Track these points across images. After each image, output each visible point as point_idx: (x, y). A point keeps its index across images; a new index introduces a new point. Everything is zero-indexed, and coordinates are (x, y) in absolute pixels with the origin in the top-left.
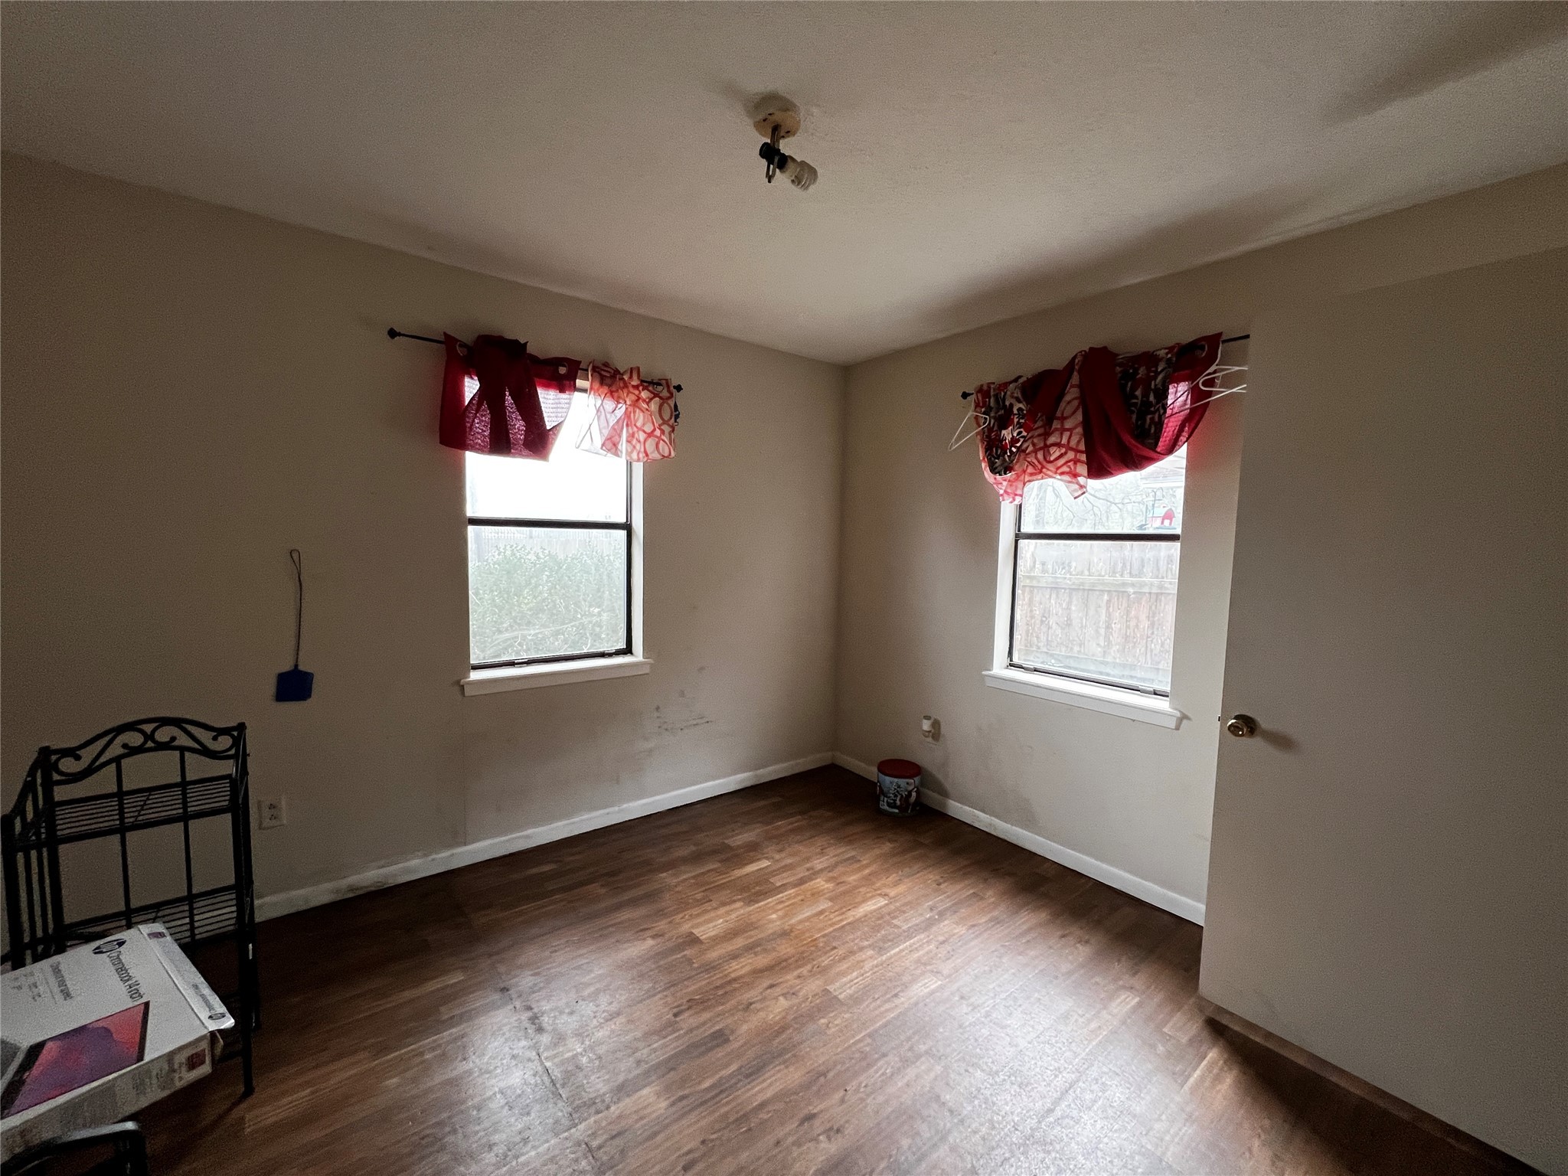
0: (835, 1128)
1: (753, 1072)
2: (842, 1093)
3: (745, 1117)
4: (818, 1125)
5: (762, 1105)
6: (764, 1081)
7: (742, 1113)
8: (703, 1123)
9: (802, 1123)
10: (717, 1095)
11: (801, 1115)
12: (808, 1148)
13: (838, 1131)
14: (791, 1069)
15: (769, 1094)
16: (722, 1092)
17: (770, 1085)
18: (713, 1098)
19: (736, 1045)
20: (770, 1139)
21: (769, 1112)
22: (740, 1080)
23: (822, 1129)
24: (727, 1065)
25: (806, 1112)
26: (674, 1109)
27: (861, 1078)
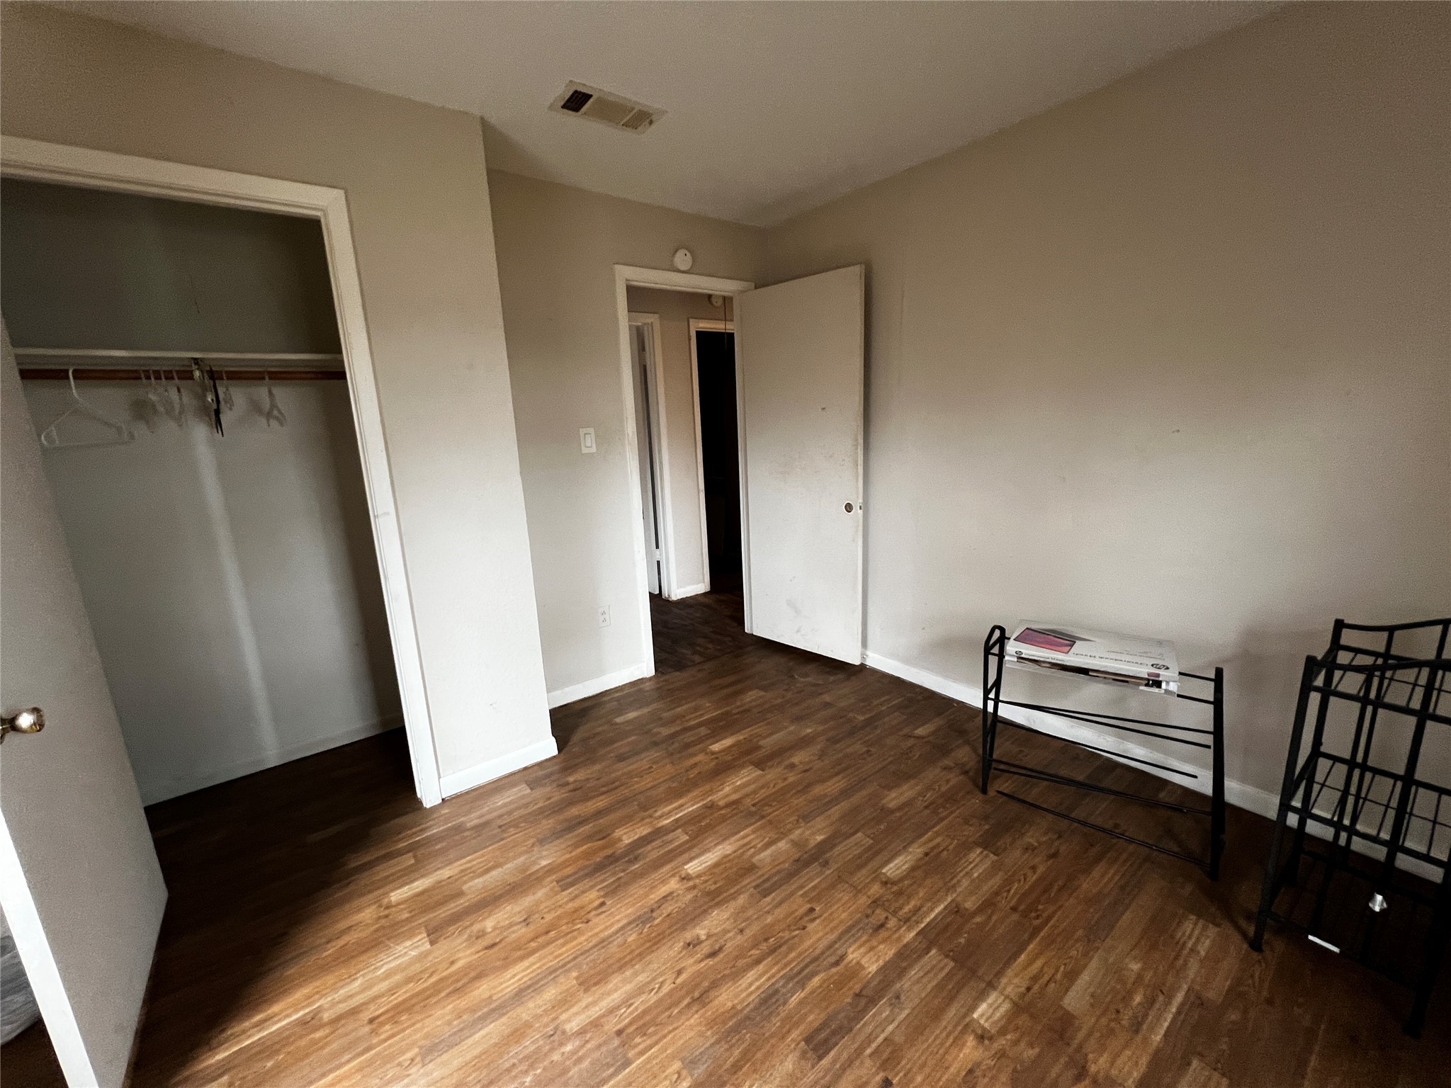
0: (691, 946)
1: (770, 1000)
2: (679, 981)
3: (773, 951)
4: (705, 948)
5: (758, 962)
6: (758, 988)
7: (776, 954)
8: (808, 943)
9: (721, 949)
10: (802, 970)
11: (721, 956)
12: (716, 928)
13: (689, 944)
14: (730, 1004)
15: (751, 975)
16: (799, 973)
17: (750, 985)
18: (807, 966)
19: (795, 1034)
20: (749, 933)
21: (751, 956)
22: (783, 986)
23: (703, 945)
24: (801, 1003)
25: (717, 959)
26: (840, 952)
27: (655, 998)
